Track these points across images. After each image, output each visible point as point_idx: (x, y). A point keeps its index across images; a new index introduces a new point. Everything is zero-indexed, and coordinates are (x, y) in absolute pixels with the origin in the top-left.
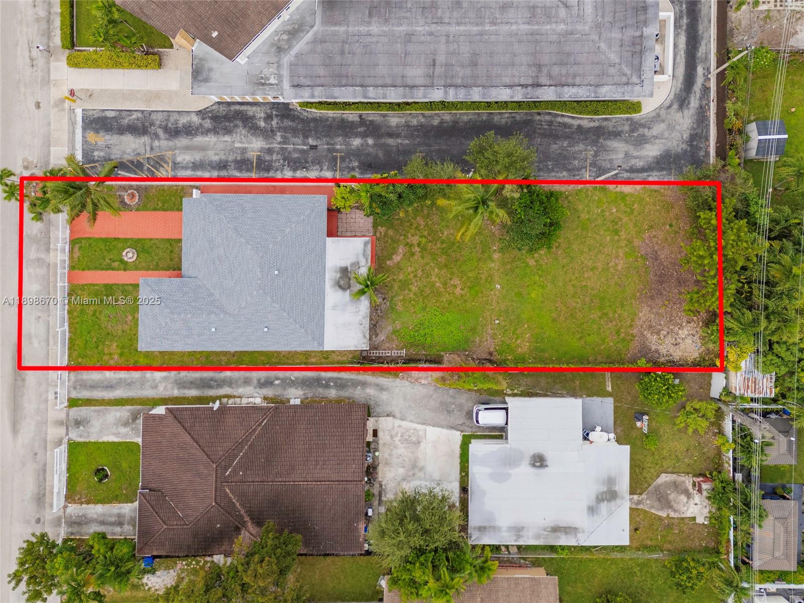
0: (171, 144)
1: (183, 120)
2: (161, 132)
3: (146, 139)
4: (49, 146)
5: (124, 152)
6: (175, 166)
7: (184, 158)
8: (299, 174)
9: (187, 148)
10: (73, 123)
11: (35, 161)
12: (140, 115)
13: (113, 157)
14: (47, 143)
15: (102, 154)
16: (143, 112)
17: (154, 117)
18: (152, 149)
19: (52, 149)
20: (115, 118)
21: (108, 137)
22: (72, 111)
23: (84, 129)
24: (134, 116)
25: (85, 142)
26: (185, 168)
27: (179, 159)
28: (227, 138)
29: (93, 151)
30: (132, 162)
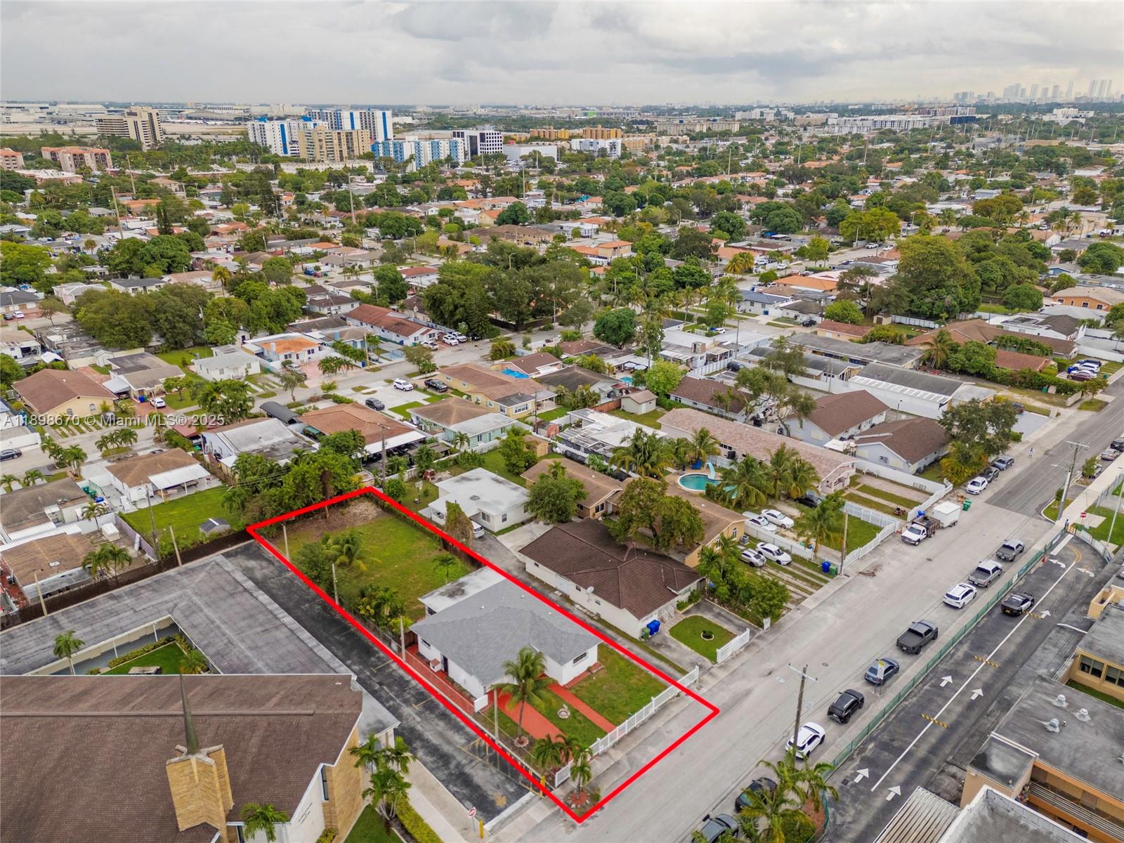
0: (455, 754)
1: (429, 759)
2: (452, 766)
3: (468, 770)
4: (538, 825)
5: (492, 774)
6: (470, 739)
7: (459, 739)
8: (408, 677)
9: (449, 743)
10: (502, 823)
11: (562, 824)
12: (451, 786)
13: (503, 778)
14: (539, 827)
15: (508, 786)
16: (446, 787)
17: (444, 777)
18: (471, 761)
19: (539, 821)
20: (469, 800)
21: (490, 793)
22: (492, 831)
23: (499, 812)
24: (455, 789)
25: (509, 803)
26: (467, 734)
27: (463, 741)
28: (419, 727)
29: (511, 794)
30: (495, 765)
